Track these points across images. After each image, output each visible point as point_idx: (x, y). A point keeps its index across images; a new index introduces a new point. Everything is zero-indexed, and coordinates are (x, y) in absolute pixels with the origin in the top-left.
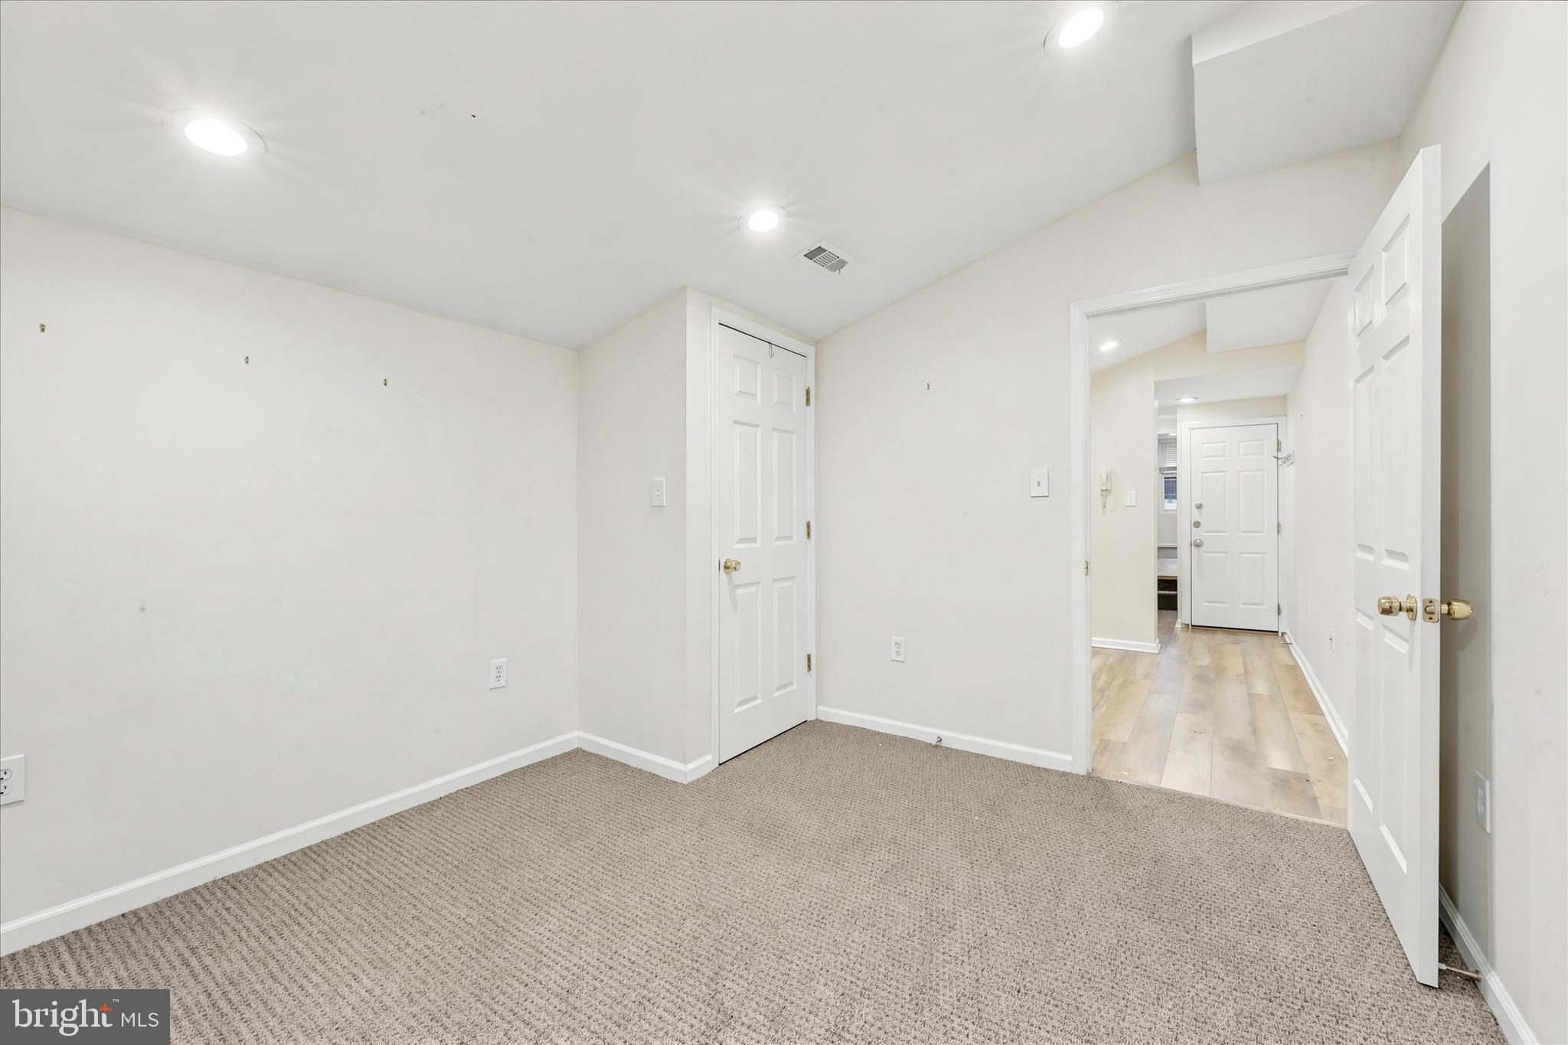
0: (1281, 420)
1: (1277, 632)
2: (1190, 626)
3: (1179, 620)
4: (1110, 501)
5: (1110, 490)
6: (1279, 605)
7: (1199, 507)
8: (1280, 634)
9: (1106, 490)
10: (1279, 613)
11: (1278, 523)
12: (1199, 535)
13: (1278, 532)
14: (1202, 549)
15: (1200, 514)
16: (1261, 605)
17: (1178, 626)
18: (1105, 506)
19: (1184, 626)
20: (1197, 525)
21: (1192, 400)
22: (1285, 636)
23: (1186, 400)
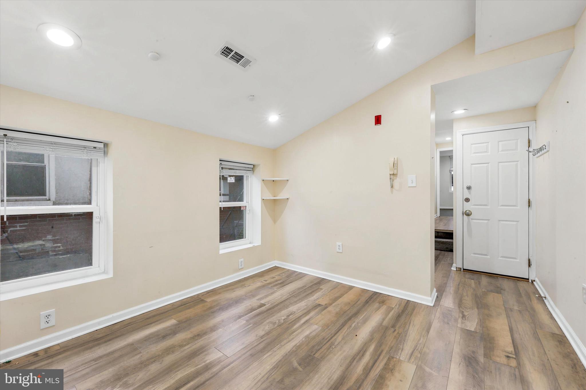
0: (532, 124)
1: (528, 279)
2: (462, 270)
3: (454, 265)
4: (396, 183)
5: (396, 175)
6: (529, 260)
7: (469, 188)
8: (530, 281)
9: (393, 174)
10: (529, 265)
11: (529, 200)
12: (468, 207)
13: (529, 206)
14: (471, 217)
15: (470, 193)
16: (515, 258)
17: (453, 269)
18: (392, 187)
19: (458, 269)
20: (467, 200)
21: (463, 111)
22: (534, 282)
23: (459, 112)
